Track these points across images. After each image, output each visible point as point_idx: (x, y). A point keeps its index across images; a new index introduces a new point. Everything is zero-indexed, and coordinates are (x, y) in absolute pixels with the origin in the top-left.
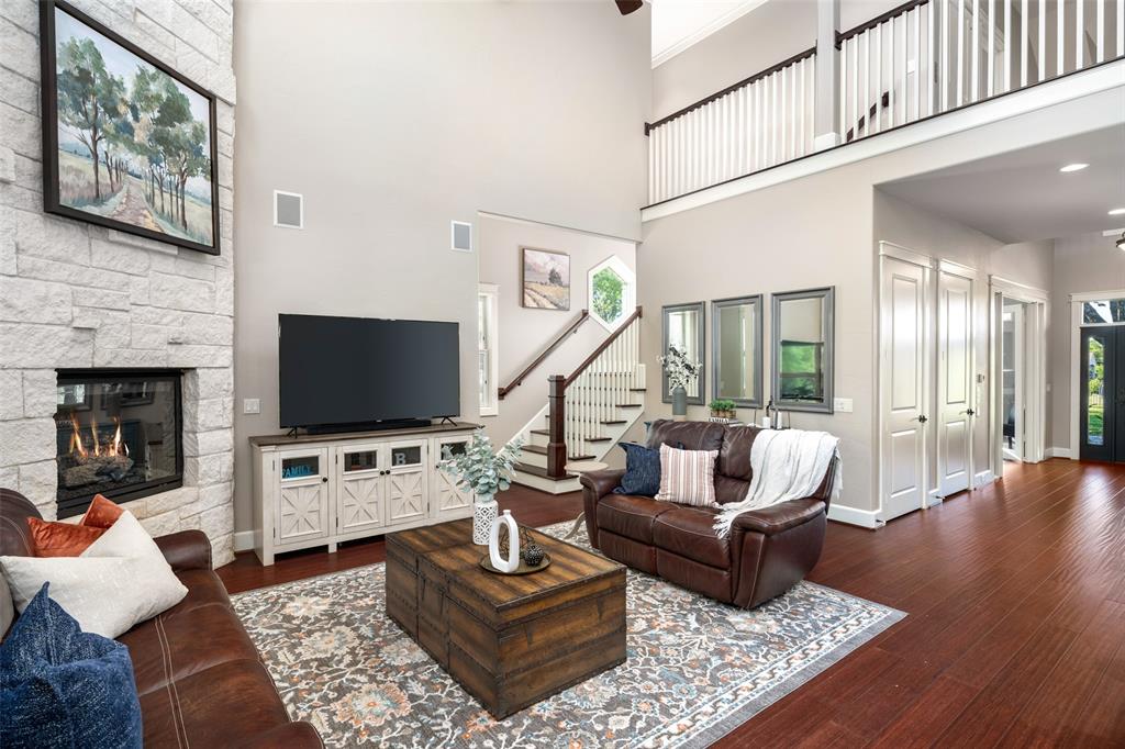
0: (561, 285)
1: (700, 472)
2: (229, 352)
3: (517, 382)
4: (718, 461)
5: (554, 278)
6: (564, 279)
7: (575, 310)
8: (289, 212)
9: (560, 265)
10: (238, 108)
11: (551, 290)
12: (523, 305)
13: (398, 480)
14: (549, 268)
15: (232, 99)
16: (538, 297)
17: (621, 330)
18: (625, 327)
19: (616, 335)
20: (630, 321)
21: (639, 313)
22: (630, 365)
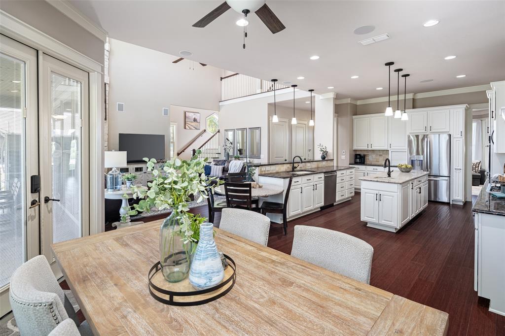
0: (197, 122)
1: (219, 170)
2: (107, 143)
3: (183, 151)
4: (224, 168)
5: (195, 120)
6: (198, 121)
7: (202, 129)
8: (121, 108)
9: (197, 116)
10: (109, 85)
11: (194, 124)
12: (185, 128)
13: (148, 175)
14: (193, 117)
15: (109, 83)
16: (190, 126)
17: (213, 136)
18: (215, 135)
19: (212, 138)
20: (216, 134)
21: (219, 132)
22: (216, 146)
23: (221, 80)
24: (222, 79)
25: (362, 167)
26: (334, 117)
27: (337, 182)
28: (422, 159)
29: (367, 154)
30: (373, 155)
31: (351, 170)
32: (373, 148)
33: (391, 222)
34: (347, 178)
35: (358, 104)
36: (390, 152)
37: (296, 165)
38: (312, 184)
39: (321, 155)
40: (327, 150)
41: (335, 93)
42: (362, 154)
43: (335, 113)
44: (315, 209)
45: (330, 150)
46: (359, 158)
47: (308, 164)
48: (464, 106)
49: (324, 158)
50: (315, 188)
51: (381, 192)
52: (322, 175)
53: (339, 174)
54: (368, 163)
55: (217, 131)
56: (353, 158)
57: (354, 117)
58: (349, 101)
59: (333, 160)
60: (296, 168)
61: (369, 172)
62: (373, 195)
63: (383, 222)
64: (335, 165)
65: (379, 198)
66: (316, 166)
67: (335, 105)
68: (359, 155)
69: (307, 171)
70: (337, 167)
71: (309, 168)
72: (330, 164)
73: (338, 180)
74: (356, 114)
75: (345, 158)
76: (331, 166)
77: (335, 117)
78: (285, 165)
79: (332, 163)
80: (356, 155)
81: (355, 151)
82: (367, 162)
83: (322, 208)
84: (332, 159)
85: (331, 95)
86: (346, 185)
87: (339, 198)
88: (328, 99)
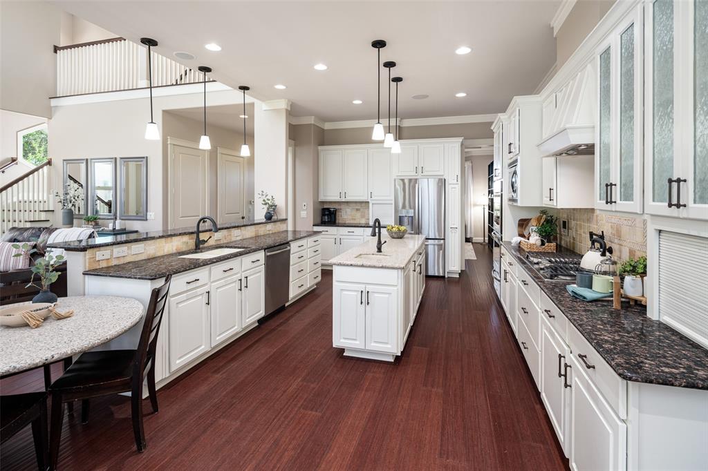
4: (34, 247)
17: (32, 172)
18: (37, 170)
19: (27, 175)
20: (42, 167)
21: (49, 163)
22: (43, 196)
23: (56, 52)
24: (56, 49)
25: (332, 230)
26: (288, 145)
27: (291, 263)
28: (412, 215)
29: (339, 207)
30: (347, 210)
31: (315, 238)
32: (349, 199)
33: (387, 343)
34: (308, 253)
35: (326, 128)
36: (370, 205)
37: (203, 237)
38: (238, 276)
39: (265, 211)
40: (276, 203)
41: (289, 101)
42: (332, 207)
43: (290, 138)
44: (244, 329)
45: (280, 202)
46: (327, 215)
47: (236, 232)
48: (460, 139)
49: (269, 218)
50: (243, 284)
51: (369, 288)
52: (261, 256)
53: (294, 247)
54: (340, 222)
55: (45, 161)
56: (319, 213)
57: (320, 148)
58: (311, 120)
59: (286, 219)
60: (204, 242)
61: (341, 237)
62: (355, 293)
63: (373, 346)
64: (290, 228)
65: (365, 298)
66: (253, 234)
67: (290, 124)
68: (328, 209)
69: (231, 247)
70: (294, 232)
71: (238, 238)
72: (280, 227)
73: (293, 259)
74: (322, 144)
75: (307, 215)
76: (283, 232)
77: (290, 146)
78: (175, 239)
79: (285, 225)
80: (324, 210)
81: (323, 203)
82: (339, 220)
83: (261, 321)
84: (284, 218)
85: (282, 105)
86: (308, 265)
87: (294, 292)
88: (276, 111)
